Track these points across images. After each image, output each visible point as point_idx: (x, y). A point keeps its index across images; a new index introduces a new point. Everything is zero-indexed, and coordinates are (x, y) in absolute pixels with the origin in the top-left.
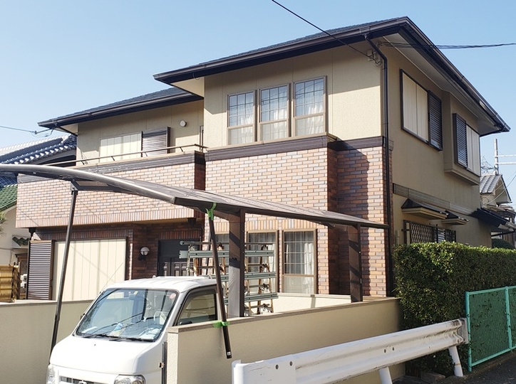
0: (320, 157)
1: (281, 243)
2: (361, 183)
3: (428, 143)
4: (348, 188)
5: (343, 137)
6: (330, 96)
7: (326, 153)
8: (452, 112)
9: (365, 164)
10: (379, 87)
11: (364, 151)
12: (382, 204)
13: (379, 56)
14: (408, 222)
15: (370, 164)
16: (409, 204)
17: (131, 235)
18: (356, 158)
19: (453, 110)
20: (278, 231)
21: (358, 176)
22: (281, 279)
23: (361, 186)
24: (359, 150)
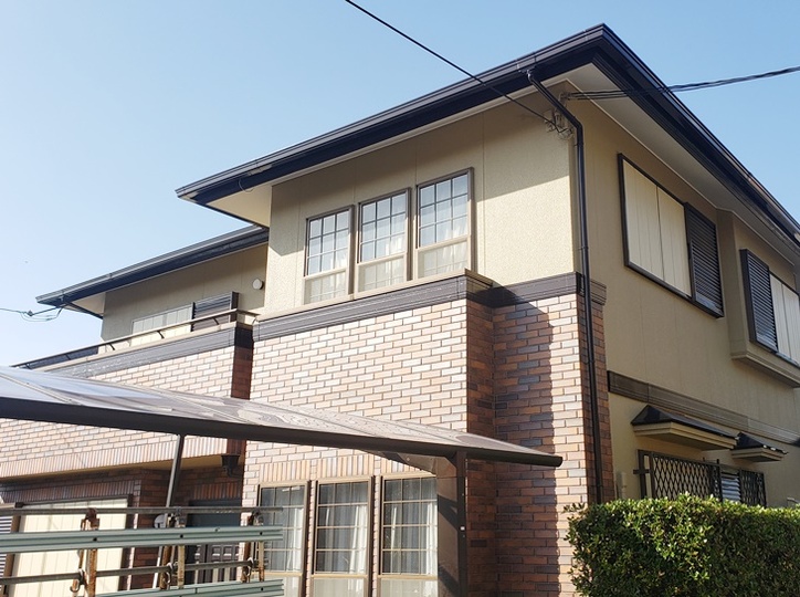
0: (454, 319)
1: (377, 504)
2: (539, 370)
3: (691, 301)
4: (515, 381)
5: (503, 279)
6: (479, 205)
7: (464, 310)
8: (737, 249)
9: (545, 331)
10: (568, 178)
11: (542, 305)
12: (580, 414)
13: (566, 121)
14: (647, 453)
15: (555, 331)
16: (649, 417)
17: (137, 490)
18: (528, 320)
19: (740, 244)
20: (374, 478)
21: (532, 357)
22: (375, 586)
23: (539, 375)
24: (534, 304)
